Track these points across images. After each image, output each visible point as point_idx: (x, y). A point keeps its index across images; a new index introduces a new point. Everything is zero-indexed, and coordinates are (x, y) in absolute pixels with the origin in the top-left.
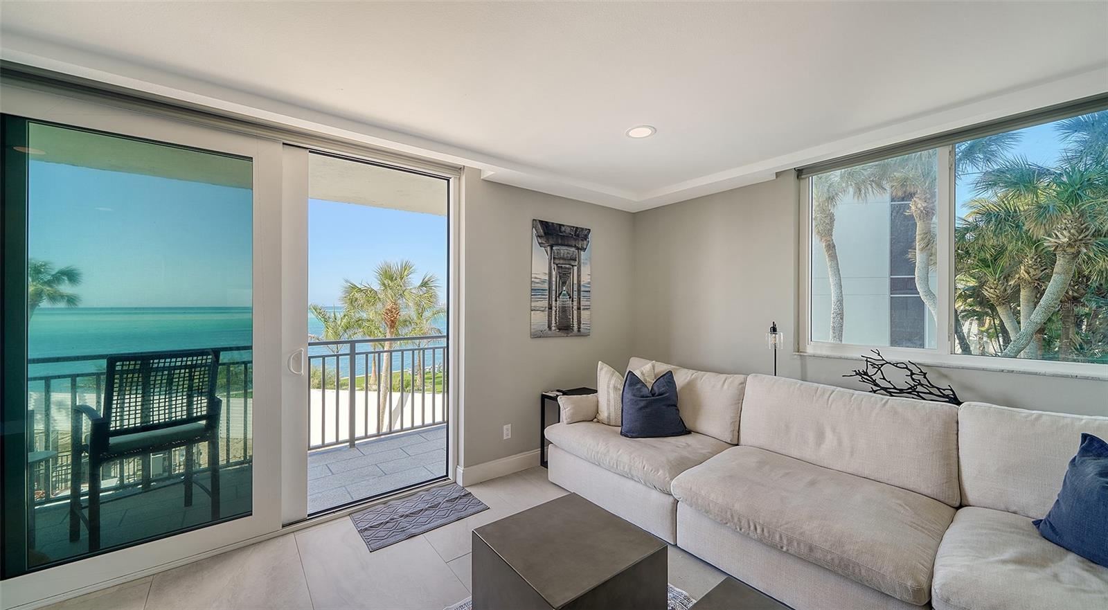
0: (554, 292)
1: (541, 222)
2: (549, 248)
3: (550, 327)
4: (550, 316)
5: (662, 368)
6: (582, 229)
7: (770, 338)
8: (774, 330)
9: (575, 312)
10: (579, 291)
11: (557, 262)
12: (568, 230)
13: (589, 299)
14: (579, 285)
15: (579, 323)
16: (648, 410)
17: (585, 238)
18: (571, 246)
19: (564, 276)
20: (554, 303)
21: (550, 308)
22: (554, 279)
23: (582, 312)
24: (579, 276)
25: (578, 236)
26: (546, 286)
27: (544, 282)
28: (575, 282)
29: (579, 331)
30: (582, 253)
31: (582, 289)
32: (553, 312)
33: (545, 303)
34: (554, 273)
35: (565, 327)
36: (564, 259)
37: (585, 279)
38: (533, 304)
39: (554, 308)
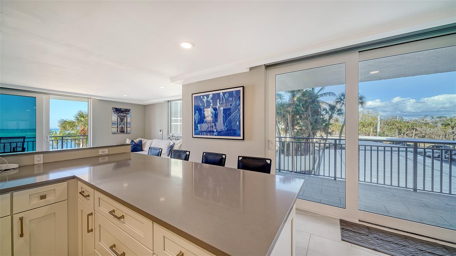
0: (119, 124)
1: (115, 108)
2: (117, 114)
3: (117, 132)
4: (117, 129)
5: (140, 139)
6: (128, 109)
7: (160, 133)
8: (160, 131)
9: (126, 128)
10: (127, 124)
11: (120, 117)
12: (123, 110)
13: (130, 125)
14: (127, 122)
15: (127, 131)
16: (133, 147)
17: (129, 111)
18: (124, 113)
19: (122, 120)
20: (119, 126)
21: (118, 127)
22: (119, 121)
23: (128, 128)
24: (127, 120)
25: (127, 111)
26: (116, 122)
27: (116, 121)
28: (126, 121)
29: (127, 132)
30: (128, 115)
31: (128, 123)
32: (119, 128)
33: (116, 126)
34: (119, 119)
35: (122, 132)
36: (122, 116)
37: (129, 120)
38: (112, 126)
39: (119, 127)
